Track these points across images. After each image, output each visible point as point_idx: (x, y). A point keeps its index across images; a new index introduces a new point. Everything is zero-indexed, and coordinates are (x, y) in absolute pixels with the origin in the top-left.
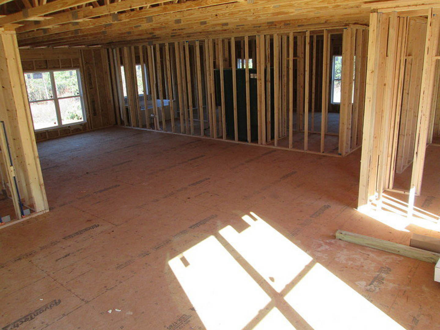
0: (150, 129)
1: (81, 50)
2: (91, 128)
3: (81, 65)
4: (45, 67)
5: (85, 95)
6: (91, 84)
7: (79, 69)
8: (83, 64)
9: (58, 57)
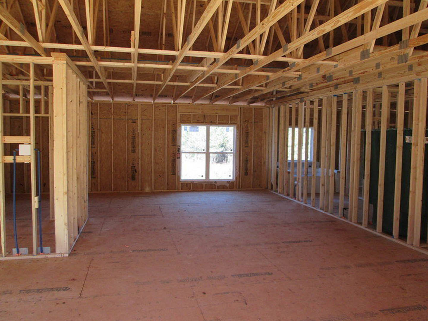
0: (291, 198)
1: (241, 108)
2: (239, 188)
3: (239, 123)
4: (203, 121)
5: (238, 153)
6: (247, 142)
7: (235, 126)
8: (240, 122)
9: (217, 113)
